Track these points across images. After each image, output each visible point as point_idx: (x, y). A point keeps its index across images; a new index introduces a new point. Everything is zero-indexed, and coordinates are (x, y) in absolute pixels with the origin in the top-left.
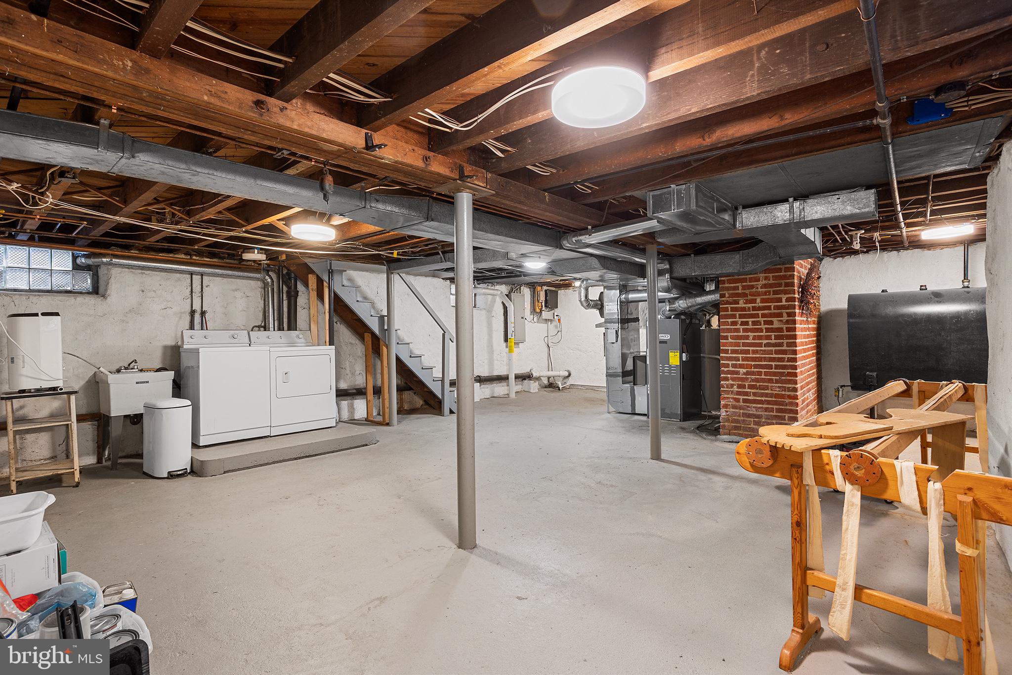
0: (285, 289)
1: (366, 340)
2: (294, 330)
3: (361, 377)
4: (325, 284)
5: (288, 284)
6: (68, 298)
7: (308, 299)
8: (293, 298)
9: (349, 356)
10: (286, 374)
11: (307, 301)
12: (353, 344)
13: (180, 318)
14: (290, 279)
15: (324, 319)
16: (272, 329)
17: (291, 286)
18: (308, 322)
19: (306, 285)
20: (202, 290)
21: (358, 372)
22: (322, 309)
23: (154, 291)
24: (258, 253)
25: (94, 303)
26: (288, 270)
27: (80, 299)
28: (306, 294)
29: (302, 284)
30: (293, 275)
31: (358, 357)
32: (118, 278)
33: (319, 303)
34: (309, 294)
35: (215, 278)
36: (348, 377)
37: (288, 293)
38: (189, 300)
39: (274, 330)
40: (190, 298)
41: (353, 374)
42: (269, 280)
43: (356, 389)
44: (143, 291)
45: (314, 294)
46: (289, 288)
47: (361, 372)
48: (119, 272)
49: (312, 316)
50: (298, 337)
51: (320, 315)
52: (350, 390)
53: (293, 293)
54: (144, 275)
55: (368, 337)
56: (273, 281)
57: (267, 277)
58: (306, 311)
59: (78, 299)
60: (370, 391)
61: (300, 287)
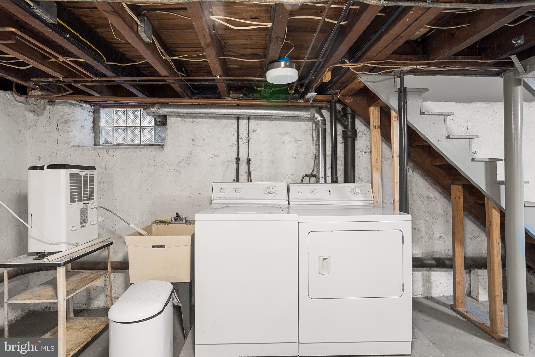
0: (340, 128)
1: (453, 195)
2: (351, 182)
3: (441, 241)
4: (394, 114)
5: (344, 122)
6: (135, 150)
7: (370, 141)
8: (349, 139)
9: (424, 214)
10: (324, 259)
11: (369, 144)
12: (431, 198)
13: (228, 167)
14: (345, 115)
15: (392, 165)
16: (322, 180)
17: (348, 124)
18: (370, 169)
19: (367, 122)
20: (248, 136)
21: (437, 235)
22: (389, 153)
23: (203, 139)
24: (286, 66)
25: (154, 154)
26: (344, 104)
27: (144, 151)
28: (368, 135)
29: (362, 122)
30: (349, 111)
31: (438, 215)
32: (172, 127)
33: (385, 146)
34: (370, 134)
35: (262, 121)
36: (423, 240)
37: (344, 133)
38: (236, 147)
39: (325, 182)
40: (237, 145)
41: (430, 237)
42: (320, 118)
43: (435, 259)
44: (193, 140)
45: (377, 133)
46: (345, 127)
47: (442, 235)
48: (174, 121)
49: (374, 162)
50: (353, 191)
51: (386, 161)
52: (427, 260)
53: (349, 133)
54: (195, 124)
55: (457, 190)
56: (324, 120)
57: (317, 115)
58: (367, 155)
59: (142, 150)
60: (460, 262)
61: (359, 125)
